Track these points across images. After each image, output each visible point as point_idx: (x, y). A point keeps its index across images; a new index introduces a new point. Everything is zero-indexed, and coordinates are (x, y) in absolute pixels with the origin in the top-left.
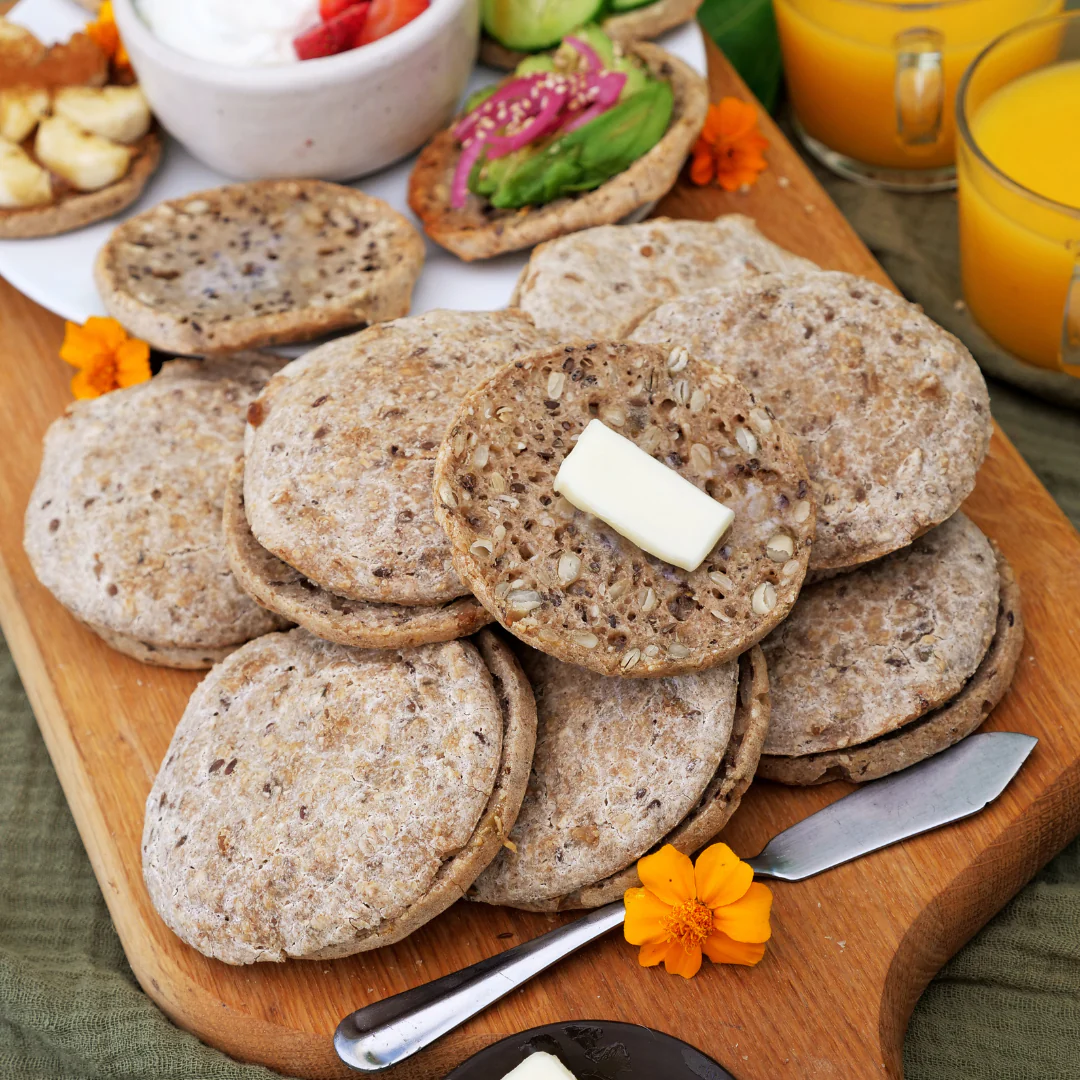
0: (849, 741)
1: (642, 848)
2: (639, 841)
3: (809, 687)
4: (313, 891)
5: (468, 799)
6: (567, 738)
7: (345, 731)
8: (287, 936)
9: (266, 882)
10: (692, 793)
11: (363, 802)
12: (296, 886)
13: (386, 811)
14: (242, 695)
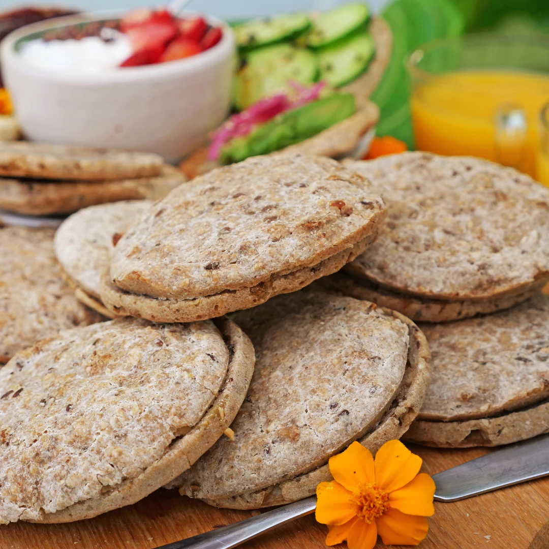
0: (489, 407)
1: (333, 445)
2: (332, 439)
3: (459, 371)
4: (70, 458)
5: (199, 393)
6: (277, 377)
7: (107, 363)
8: (46, 495)
9: (34, 454)
10: (373, 409)
11: (116, 395)
12: (58, 454)
13: (133, 398)
14: (33, 361)
